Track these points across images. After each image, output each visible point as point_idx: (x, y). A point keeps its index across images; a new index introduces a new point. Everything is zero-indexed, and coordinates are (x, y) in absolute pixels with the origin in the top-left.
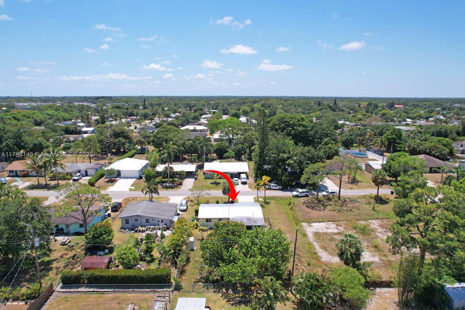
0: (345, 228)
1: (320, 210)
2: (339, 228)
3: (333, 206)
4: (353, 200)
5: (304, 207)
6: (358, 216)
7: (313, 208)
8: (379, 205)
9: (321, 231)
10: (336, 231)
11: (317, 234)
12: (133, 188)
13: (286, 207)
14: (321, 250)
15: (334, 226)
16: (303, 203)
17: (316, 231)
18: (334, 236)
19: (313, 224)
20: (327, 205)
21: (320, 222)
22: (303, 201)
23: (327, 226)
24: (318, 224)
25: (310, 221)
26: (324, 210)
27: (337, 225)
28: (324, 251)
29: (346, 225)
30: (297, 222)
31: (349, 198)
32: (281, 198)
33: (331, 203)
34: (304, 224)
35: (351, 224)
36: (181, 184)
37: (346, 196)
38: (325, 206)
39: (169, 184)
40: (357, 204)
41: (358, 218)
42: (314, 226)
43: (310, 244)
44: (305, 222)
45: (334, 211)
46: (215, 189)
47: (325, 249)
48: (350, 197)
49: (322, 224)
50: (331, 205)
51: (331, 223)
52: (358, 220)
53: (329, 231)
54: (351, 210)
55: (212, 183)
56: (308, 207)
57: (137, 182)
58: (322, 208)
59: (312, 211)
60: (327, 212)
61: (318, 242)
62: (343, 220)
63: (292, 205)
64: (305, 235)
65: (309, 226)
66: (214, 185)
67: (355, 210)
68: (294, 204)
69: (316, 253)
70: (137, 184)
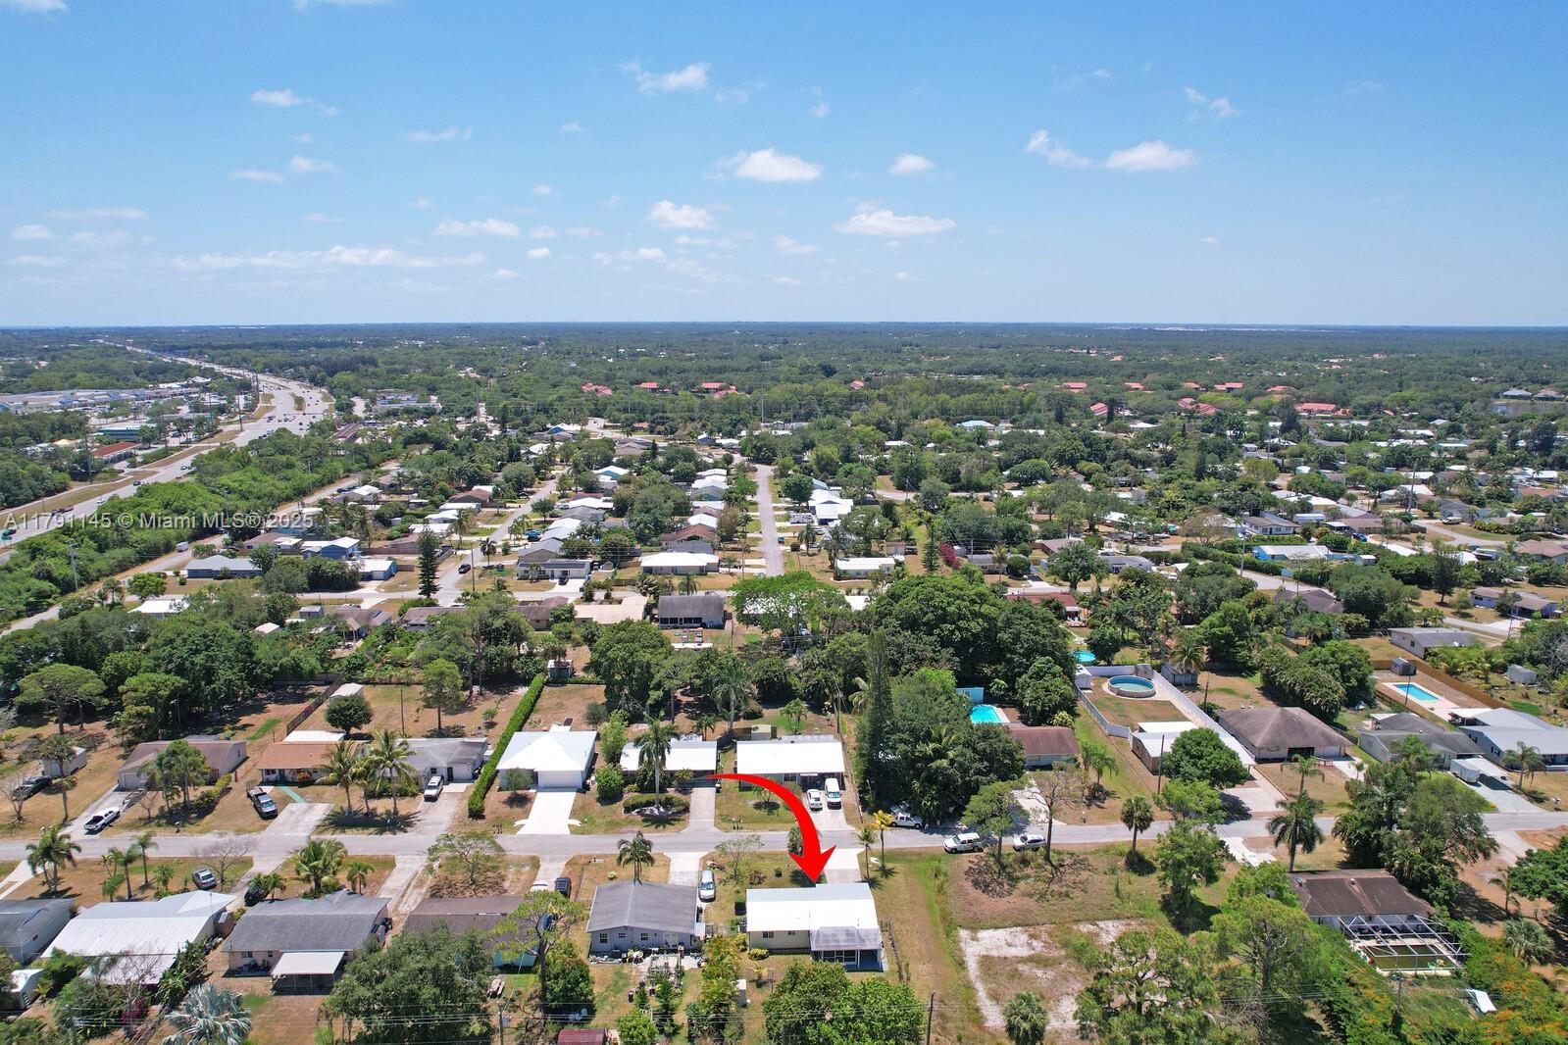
0: (1047, 945)
1: (1000, 895)
2: (1035, 943)
3: (1030, 881)
4: (1079, 862)
5: (968, 885)
6: (1080, 910)
7: (986, 888)
8: (1134, 877)
9: (995, 953)
10: (1025, 952)
11: (987, 962)
12: (577, 823)
13: (930, 884)
14: (988, 1002)
15: (1024, 938)
16: (966, 873)
17: (985, 953)
18: (1020, 967)
19: (983, 934)
20: (1017, 879)
21: (996, 928)
22: (966, 866)
23: (1010, 940)
24: (991, 932)
25: (975, 926)
26: (1010, 894)
27: (1032, 936)
28: (994, 1002)
29: (1050, 935)
30: (949, 926)
31: (1072, 854)
32: (919, 855)
33: (1029, 871)
34: (964, 934)
35: (1059, 934)
36: (687, 809)
37: (1066, 848)
38: (1014, 880)
39: (658, 808)
40: (1085, 875)
41: (1080, 915)
42: (984, 938)
43: (969, 987)
44: (966, 929)
45: (1030, 895)
46: (769, 826)
47: (995, 997)
48: (1075, 850)
49: (1001, 934)
50: (1029, 876)
51: (1019, 929)
52: (1077, 921)
53: (1013, 952)
54: (1067, 895)
55: (758, 806)
56: (976, 884)
57: (580, 804)
58: (1006, 887)
59: (984, 897)
60: (1013, 901)
61: (984, 981)
62: (1046, 920)
63: (942, 878)
64: (961, 964)
65: (974, 939)
66: (763, 812)
67: (1077, 893)
68: (946, 875)
69: (977, 1010)
70: (582, 808)
